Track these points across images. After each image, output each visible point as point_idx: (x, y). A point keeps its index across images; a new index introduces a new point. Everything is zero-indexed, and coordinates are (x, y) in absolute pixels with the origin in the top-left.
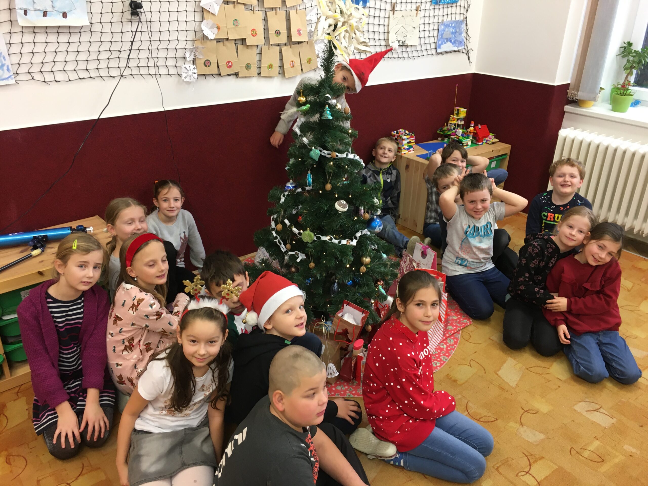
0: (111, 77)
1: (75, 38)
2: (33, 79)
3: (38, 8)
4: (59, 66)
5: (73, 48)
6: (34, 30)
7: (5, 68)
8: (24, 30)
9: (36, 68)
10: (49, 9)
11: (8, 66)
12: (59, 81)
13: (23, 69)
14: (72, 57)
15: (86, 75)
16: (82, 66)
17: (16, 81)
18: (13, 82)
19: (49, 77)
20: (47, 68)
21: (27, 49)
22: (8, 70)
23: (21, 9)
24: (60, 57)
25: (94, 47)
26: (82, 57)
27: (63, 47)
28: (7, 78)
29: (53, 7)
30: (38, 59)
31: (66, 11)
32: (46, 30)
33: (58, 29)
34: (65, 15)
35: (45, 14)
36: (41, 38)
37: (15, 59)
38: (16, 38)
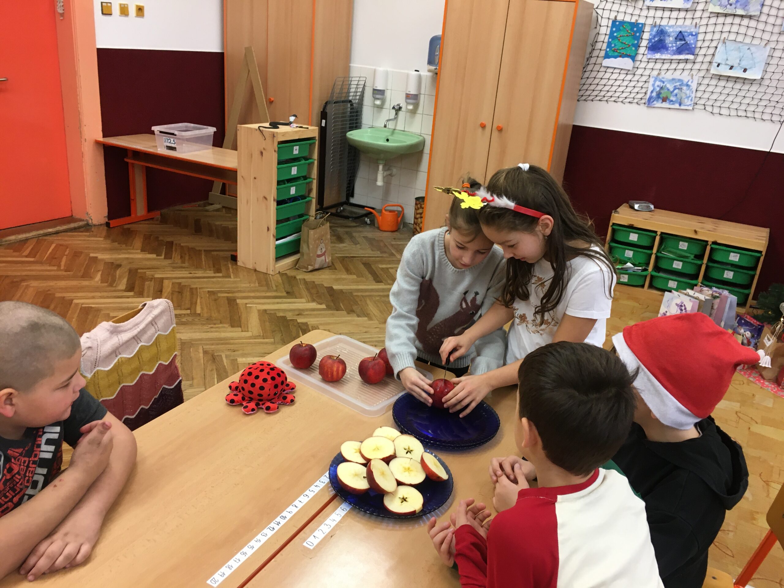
0: (762, 119)
1: (746, 87)
2: (705, 109)
3: (728, 63)
4: (726, 105)
5: (742, 93)
6: (720, 77)
7: (690, 98)
8: (714, 76)
9: (710, 103)
10: (735, 65)
11: (692, 98)
12: (722, 115)
13: (702, 102)
14: (738, 100)
15: (744, 114)
16: (743, 107)
17: (693, 109)
18: (691, 108)
19: (716, 110)
20: (718, 104)
21: (710, 89)
22: (691, 100)
23: (716, 63)
24: (730, 99)
25: (759, 96)
26: (747, 101)
27: (735, 92)
28: (688, 105)
29: (739, 64)
30: (714, 97)
31: (747, 68)
32: (728, 78)
33: (736, 79)
34: (745, 70)
35: (731, 68)
36: (722, 83)
37: (699, 94)
38: (706, 81)
